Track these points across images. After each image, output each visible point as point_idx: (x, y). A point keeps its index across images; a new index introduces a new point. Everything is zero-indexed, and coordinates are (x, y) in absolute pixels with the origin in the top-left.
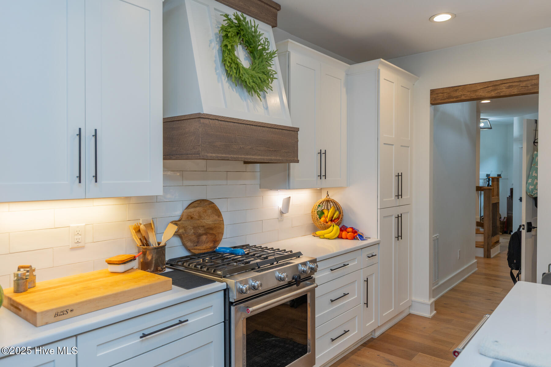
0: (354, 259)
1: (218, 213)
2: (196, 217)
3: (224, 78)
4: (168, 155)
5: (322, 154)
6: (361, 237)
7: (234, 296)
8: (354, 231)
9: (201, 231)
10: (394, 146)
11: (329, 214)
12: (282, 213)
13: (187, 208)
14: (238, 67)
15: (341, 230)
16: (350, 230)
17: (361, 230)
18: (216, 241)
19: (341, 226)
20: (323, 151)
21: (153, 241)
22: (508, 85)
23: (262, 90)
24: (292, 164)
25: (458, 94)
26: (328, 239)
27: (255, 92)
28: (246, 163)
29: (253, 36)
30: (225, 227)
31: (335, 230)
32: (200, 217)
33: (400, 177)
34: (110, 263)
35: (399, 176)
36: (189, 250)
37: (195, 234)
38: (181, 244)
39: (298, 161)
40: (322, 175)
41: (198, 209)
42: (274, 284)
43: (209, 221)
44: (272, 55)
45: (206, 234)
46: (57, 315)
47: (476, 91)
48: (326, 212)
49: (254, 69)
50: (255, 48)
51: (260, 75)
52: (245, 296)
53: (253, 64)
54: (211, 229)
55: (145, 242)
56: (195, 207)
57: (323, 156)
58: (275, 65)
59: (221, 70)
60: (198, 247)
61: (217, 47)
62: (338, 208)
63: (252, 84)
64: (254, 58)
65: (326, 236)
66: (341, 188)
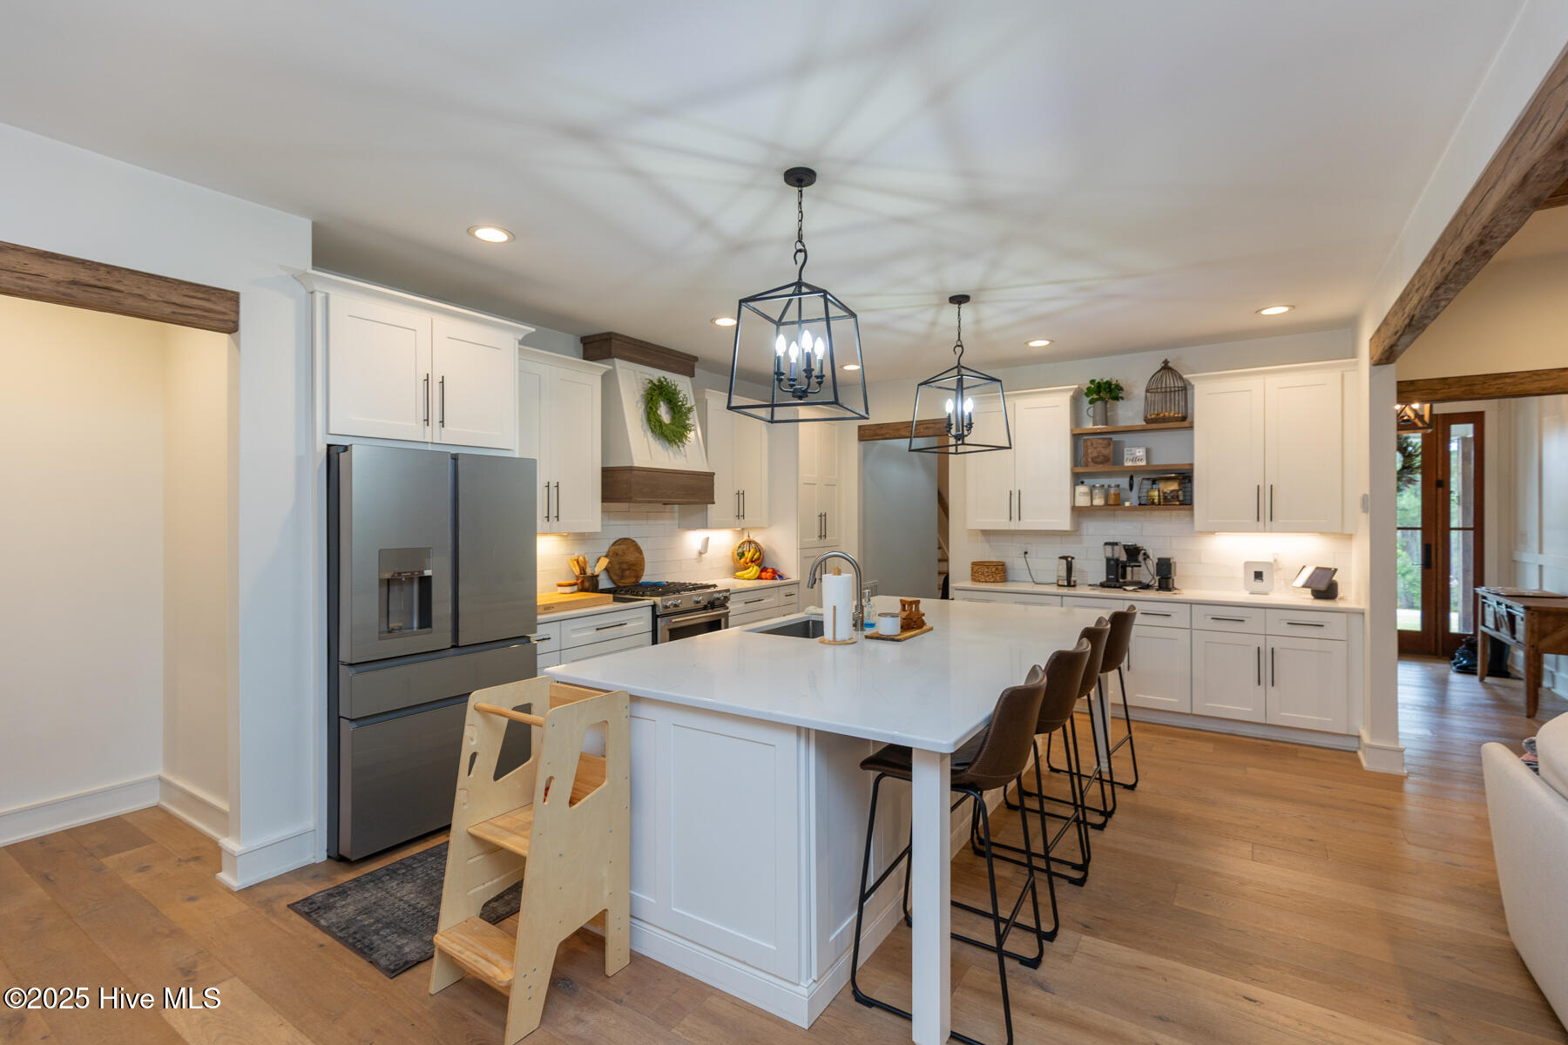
0: (769, 596)
1: (639, 551)
2: (620, 553)
3: (649, 434)
4: (605, 498)
5: (740, 495)
6: (781, 577)
7: (660, 611)
8: (774, 572)
9: (625, 566)
10: (816, 486)
11: (749, 555)
12: (701, 553)
13: (613, 545)
14: (660, 422)
15: (762, 571)
16: (771, 570)
17: (782, 571)
18: (638, 576)
19: (762, 567)
20: (741, 492)
21: (589, 572)
22: (925, 426)
23: (682, 442)
24: (709, 506)
25: (883, 431)
26: (748, 579)
27: (676, 443)
28: (665, 504)
29: (673, 394)
30: (646, 564)
31: (754, 570)
32: (624, 553)
33: (823, 518)
34: (560, 585)
35: (823, 516)
36: (614, 582)
37: (620, 569)
38: (607, 577)
39: (714, 503)
40: (740, 516)
41: (622, 546)
42: (691, 605)
43: (631, 557)
44: (690, 410)
45: (629, 569)
46: (545, 609)
47: (898, 430)
48: (746, 554)
49: (674, 424)
50: (676, 405)
51: (679, 430)
52: (669, 611)
53: (673, 418)
54: (633, 565)
55: (583, 571)
56: (619, 545)
57: (741, 496)
58: (693, 419)
59: (646, 426)
60: (623, 581)
61: (643, 407)
62: (758, 549)
63: (673, 438)
64: (675, 413)
65: (745, 576)
66: (762, 528)
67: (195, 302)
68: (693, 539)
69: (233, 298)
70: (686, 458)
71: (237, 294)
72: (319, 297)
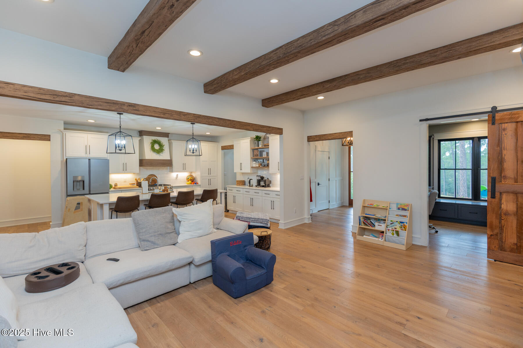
1: (156, 177)
2: (150, 178)
3: (152, 152)
10: (207, 162)
11: (190, 179)
12: (176, 178)
14: (155, 149)
15: (192, 182)
16: (194, 182)
21: (139, 181)
23: (162, 153)
27: (159, 153)
29: (160, 142)
30: (158, 180)
33: (209, 169)
39: (171, 166)
40: (184, 169)
44: (164, 146)
50: (160, 145)
51: (161, 150)
54: (155, 180)
55: (137, 181)
56: (149, 176)
57: (185, 165)
59: (151, 150)
61: (150, 146)
64: (160, 147)
67: (43, 137)
68: (174, 175)
69: (50, 136)
70: (165, 156)
71: (50, 135)
72: (64, 134)
